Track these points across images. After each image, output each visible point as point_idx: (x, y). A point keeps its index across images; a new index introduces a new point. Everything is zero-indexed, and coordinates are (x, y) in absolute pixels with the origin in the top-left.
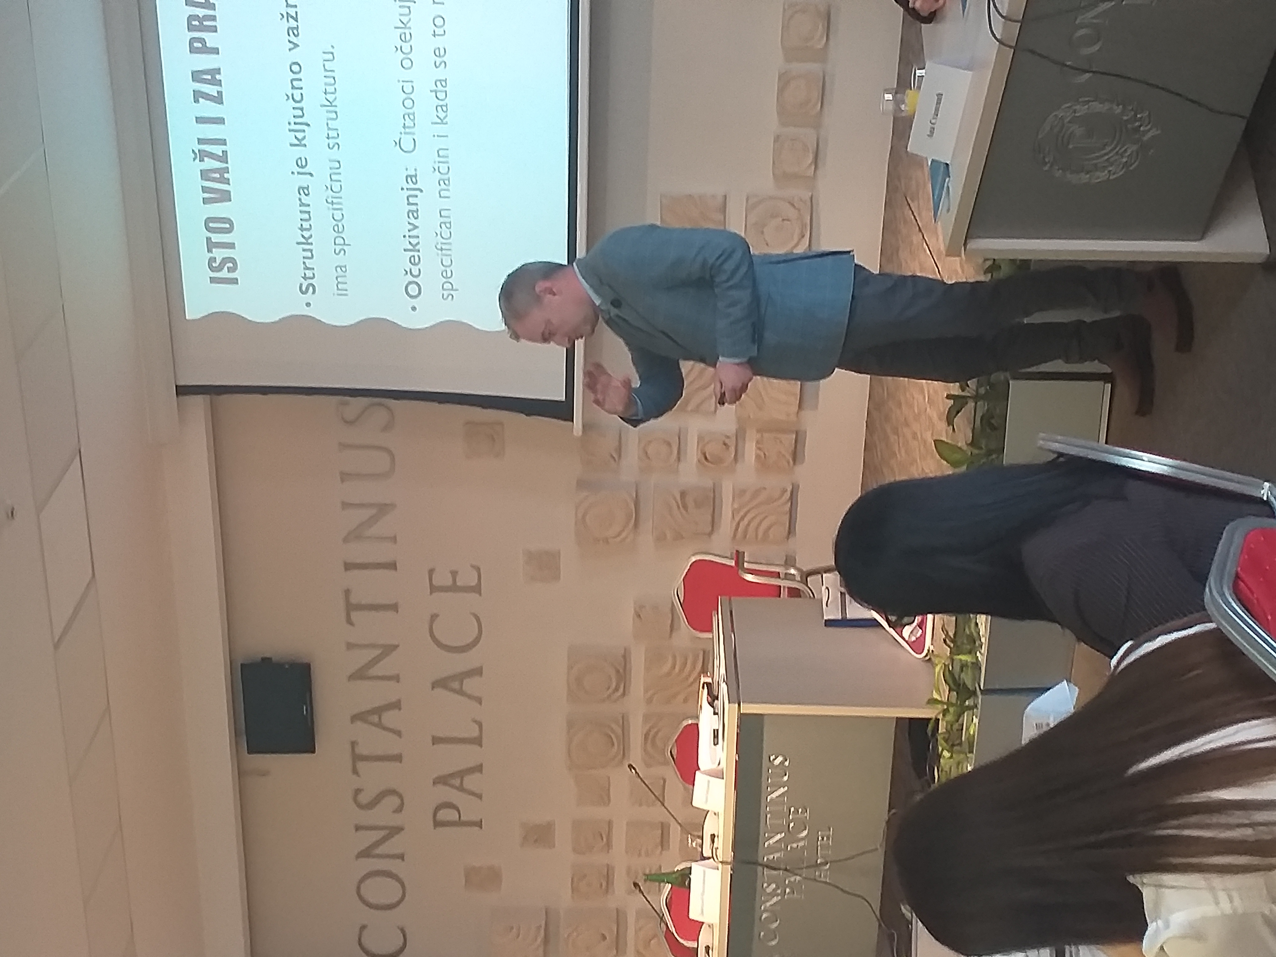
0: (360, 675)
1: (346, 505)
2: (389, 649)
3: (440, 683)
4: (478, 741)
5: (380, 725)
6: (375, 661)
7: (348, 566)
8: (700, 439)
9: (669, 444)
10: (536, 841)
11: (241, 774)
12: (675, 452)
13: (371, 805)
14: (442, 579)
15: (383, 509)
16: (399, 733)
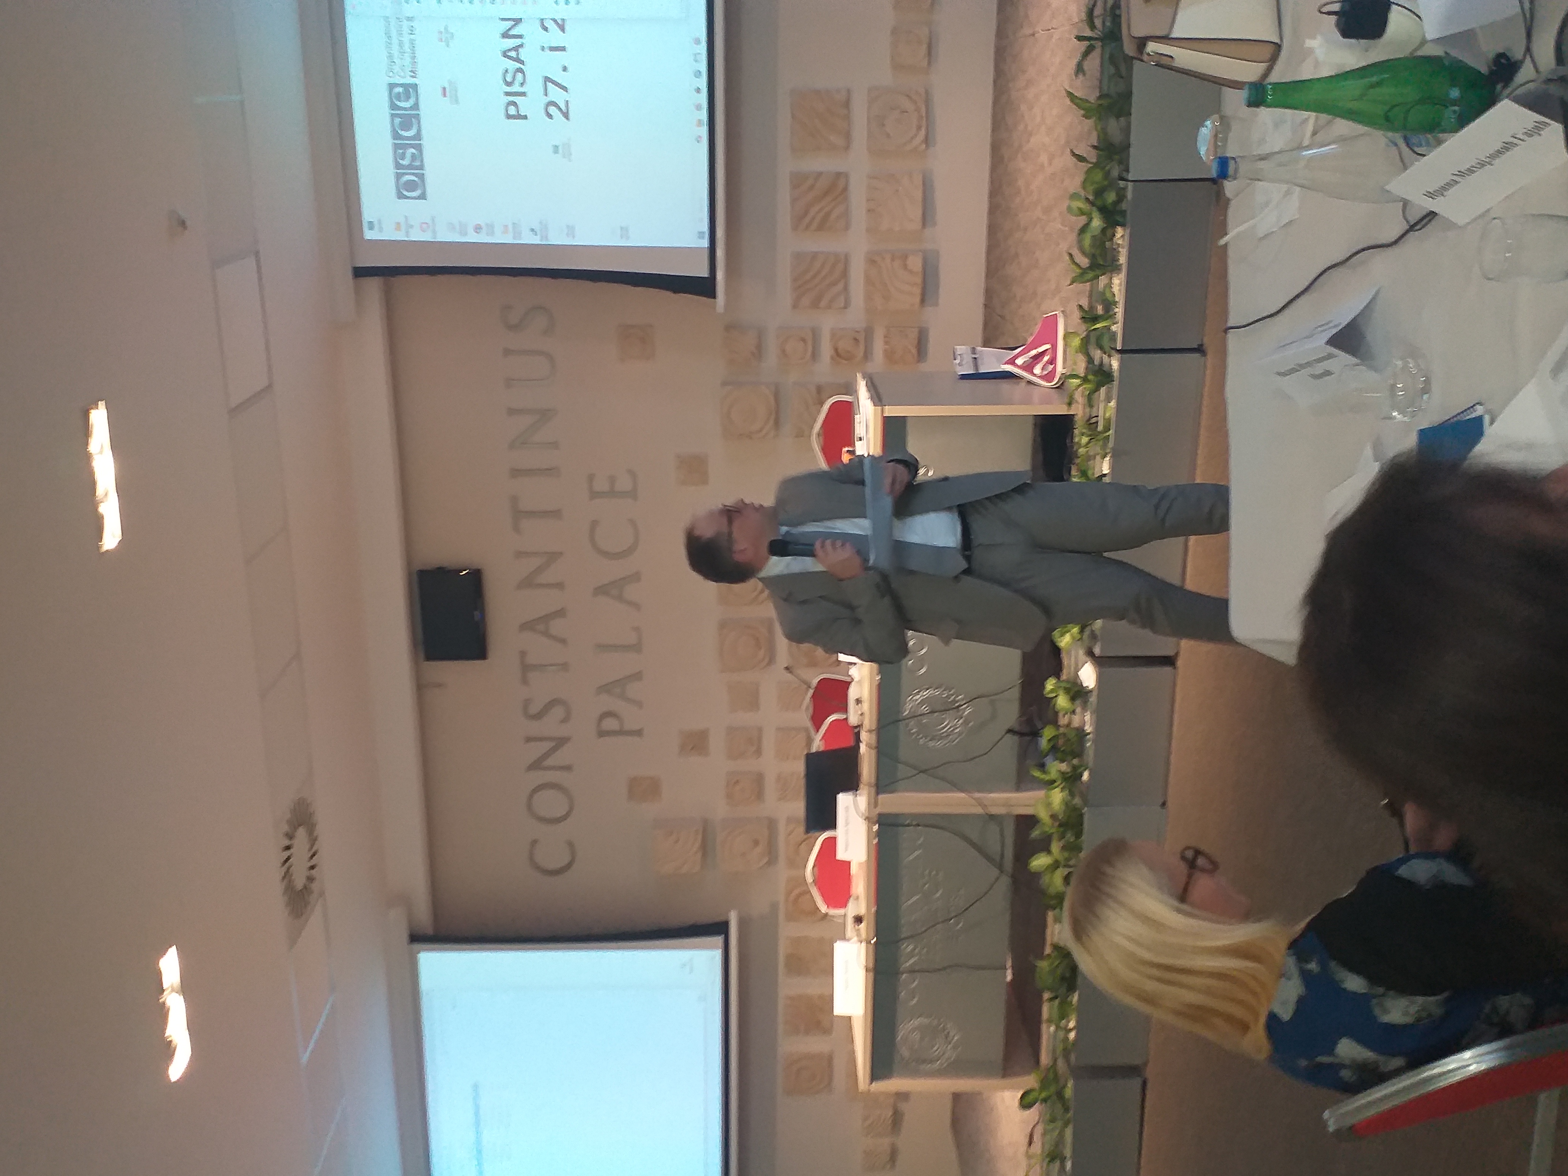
0: (528, 583)
1: (512, 412)
2: (553, 557)
3: (601, 590)
4: (636, 648)
5: (546, 634)
6: (539, 570)
7: (516, 473)
8: (833, 335)
9: (804, 340)
10: (692, 748)
11: (421, 687)
12: (810, 349)
13: (538, 716)
14: (601, 485)
15: (545, 415)
16: (563, 641)
